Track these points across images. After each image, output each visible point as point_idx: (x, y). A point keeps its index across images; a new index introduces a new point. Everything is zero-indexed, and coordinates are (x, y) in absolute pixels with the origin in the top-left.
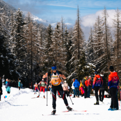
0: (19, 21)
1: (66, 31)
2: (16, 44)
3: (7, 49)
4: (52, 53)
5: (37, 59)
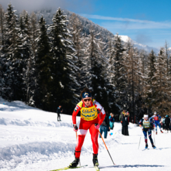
0: (118, 48)
2: (115, 73)
3: (105, 79)
4: (155, 82)
5: (139, 89)
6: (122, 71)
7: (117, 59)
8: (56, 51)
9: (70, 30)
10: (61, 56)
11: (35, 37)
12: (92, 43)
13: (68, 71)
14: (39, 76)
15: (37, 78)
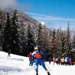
0: (40, 27)
1: (62, 33)
2: (38, 38)
3: (33, 40)
4: (55, 43)
5: (48, 46)
6: (41, 37)
7: (39, 32)
8: (13, 27)
9: (20, 18)
10: (15, 29)
11: (4, 20)
12: (29, 24)
13: (18, 36)
14: (5, 37)
15: (4, 38)
